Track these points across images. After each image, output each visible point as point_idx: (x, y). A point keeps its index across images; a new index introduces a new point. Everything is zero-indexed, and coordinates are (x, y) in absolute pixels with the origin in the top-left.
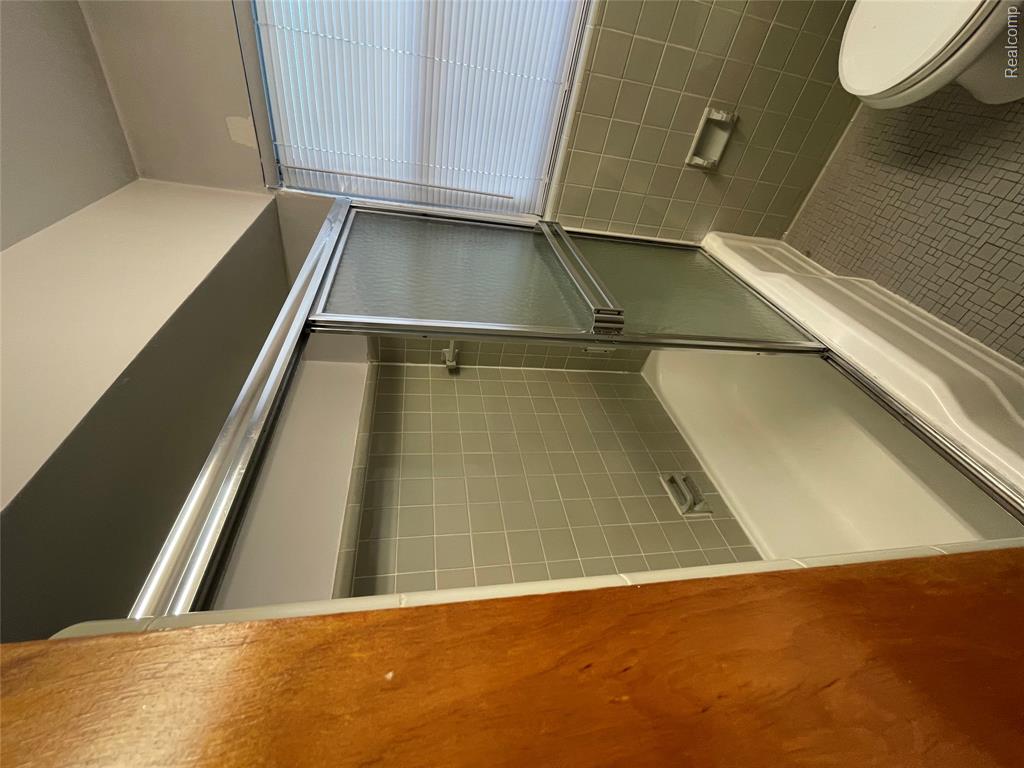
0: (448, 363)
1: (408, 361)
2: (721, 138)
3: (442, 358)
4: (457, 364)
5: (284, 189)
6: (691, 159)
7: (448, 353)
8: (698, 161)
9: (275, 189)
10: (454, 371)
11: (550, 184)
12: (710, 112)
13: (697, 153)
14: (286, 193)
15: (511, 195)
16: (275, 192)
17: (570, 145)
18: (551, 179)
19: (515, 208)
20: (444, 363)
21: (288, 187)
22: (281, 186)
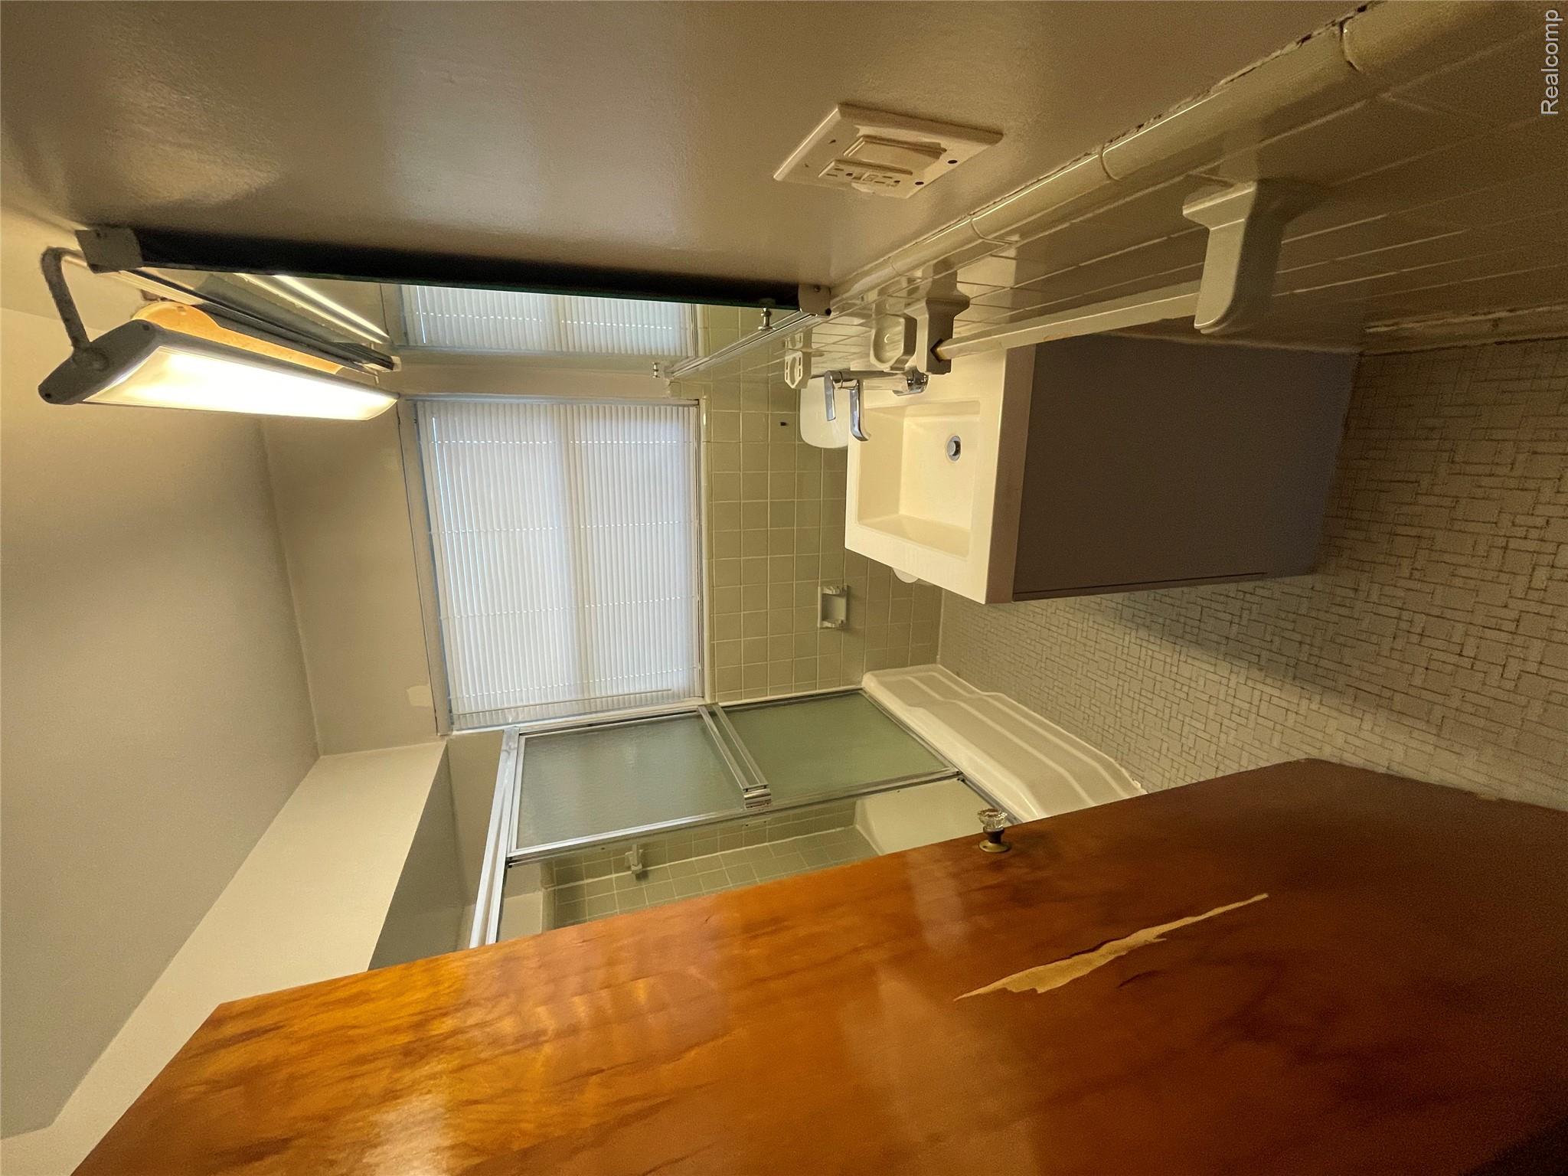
0: (633, 868)
1: (587, 878)
2: (840, 605)
3: (626, 864)
4: (644, 866)
5: (455, 733)
6: (821, 624)
7: (632, 856)
8: (827, 624)
9: (447, 735)
10: (642, 876)
11: (703, 670)
12: (822, 590)
13: (825, 618)
14: (457, 736)
15: (669, 688)
16: (446, 738)
17: (712, 637)
18: (703, 666)
19: (675, 697)
20: (629, 868)
21: (458, 730)
22: (452, 730)
